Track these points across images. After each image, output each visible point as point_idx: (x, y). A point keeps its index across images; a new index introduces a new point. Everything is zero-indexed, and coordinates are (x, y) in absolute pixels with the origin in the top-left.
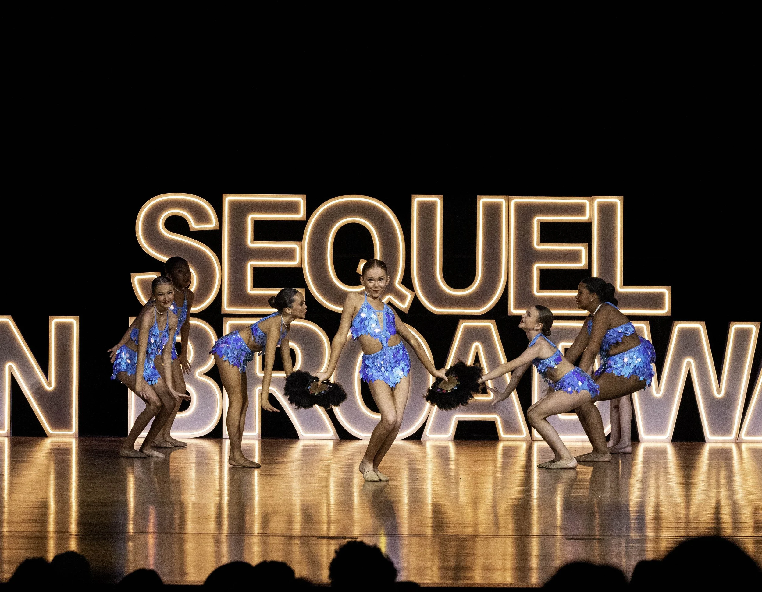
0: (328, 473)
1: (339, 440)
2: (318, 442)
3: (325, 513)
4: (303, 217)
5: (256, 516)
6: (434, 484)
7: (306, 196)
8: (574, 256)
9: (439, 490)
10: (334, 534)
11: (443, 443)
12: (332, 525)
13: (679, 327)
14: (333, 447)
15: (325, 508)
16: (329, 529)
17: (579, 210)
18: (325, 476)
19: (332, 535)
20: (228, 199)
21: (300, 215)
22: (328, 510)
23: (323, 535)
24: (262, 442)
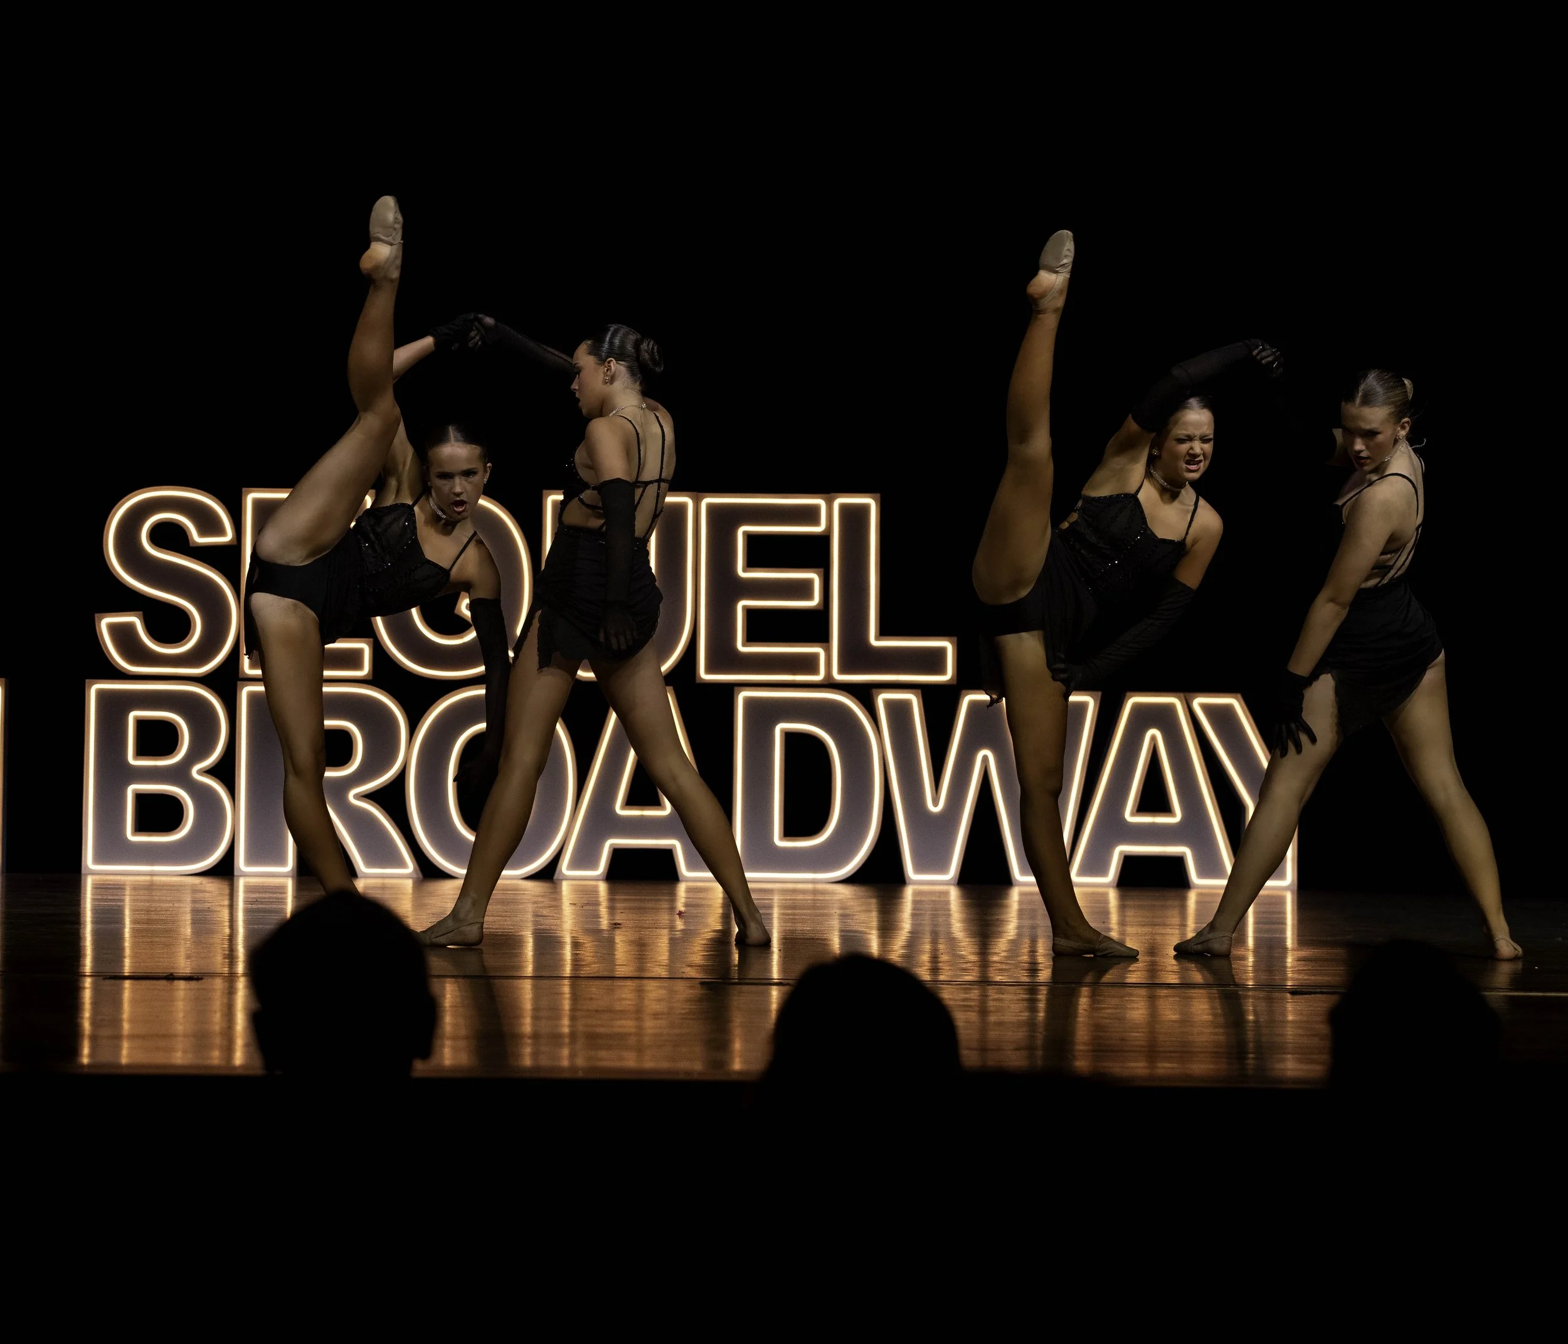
1: (422, 879)
2: (389, 882)
8: (802, 589)
11: (589, 884)
13: (969, 698)
14: (413, 887)
17: (809, 515)
20: (251, 497)
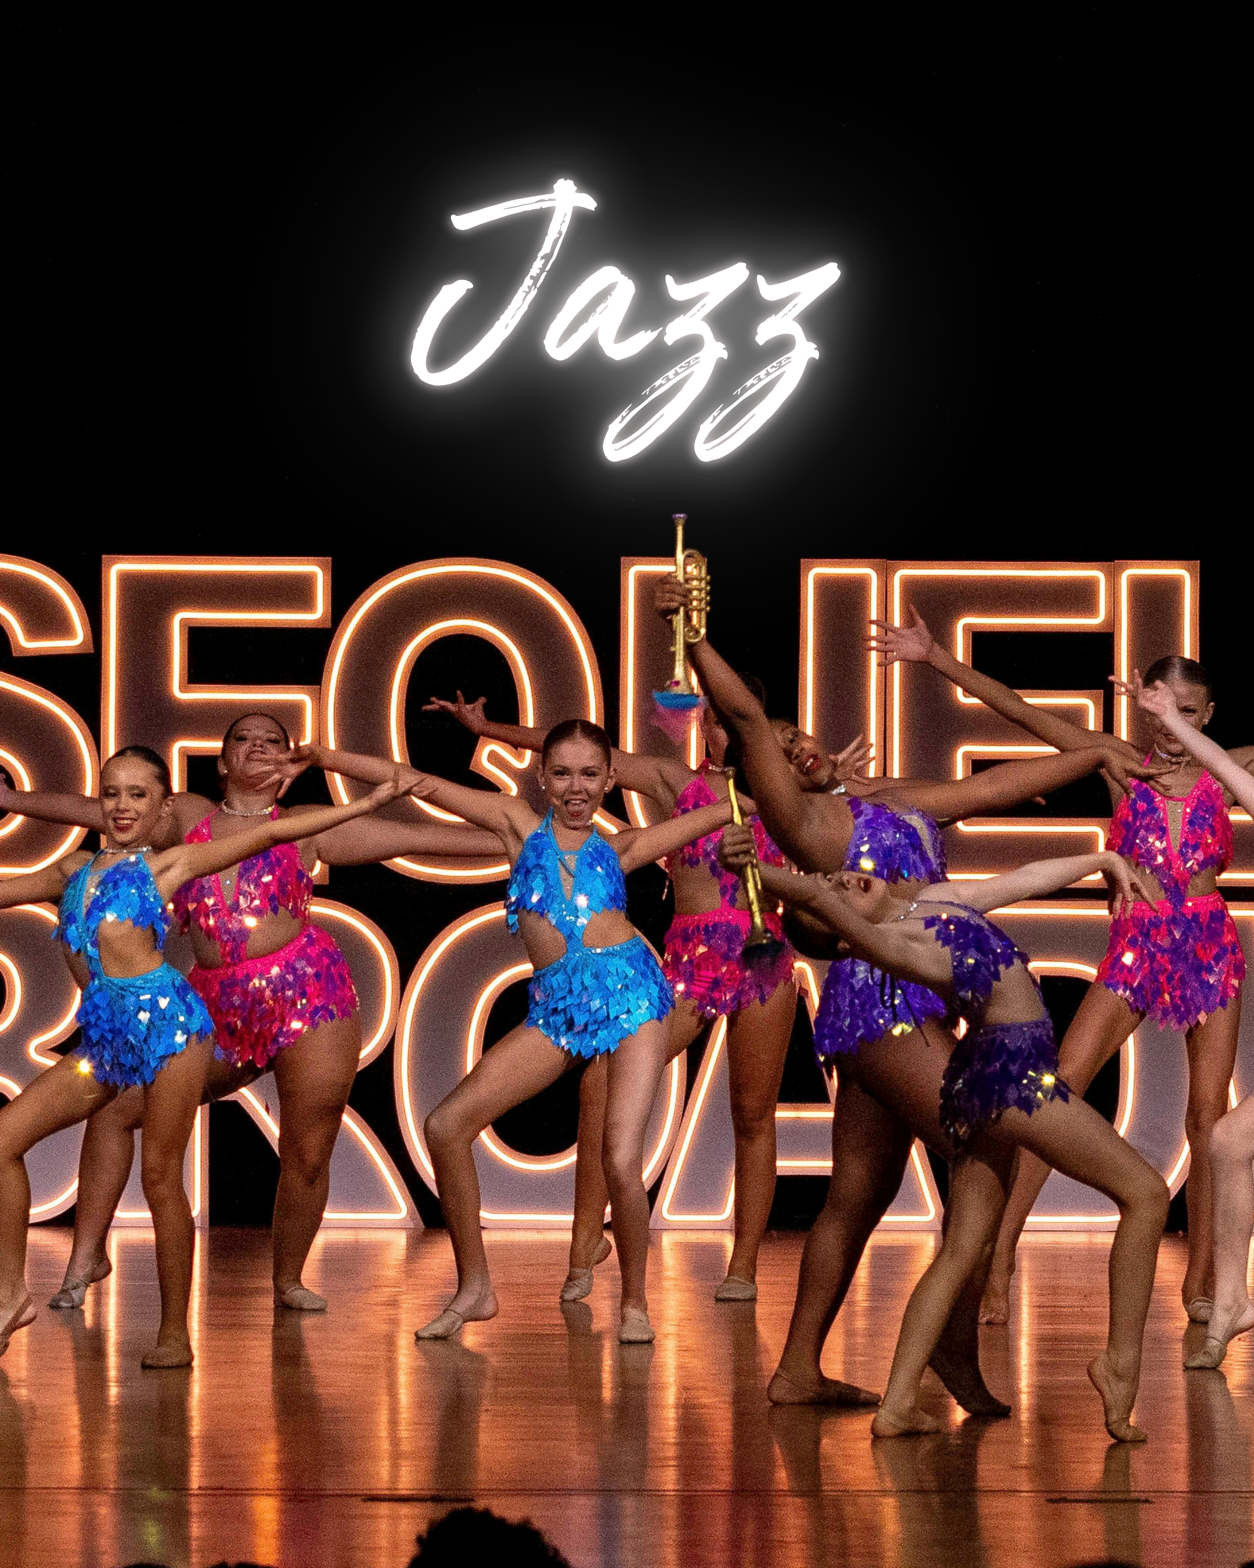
0: (394, 1322)
1: (422, 1230)
2: (365, 1236)
3: (383, 1432)
4: (323, 619)
5: (195, 1441)
6: (682, 1350)
7: (333, 561)
9: (697, 1364)
10: (410, 1490)
11: (708, 1237)
12: (404, 1463)
14: (407, 1249)
15: (383, 1416)
16: (394, 1477)
17: (1078, 597)
18: (384, 1328)
19: (403, 1492)
20: (118, 569)
21: (317, 613)
22: (393, 1422)
23: (379, 1492)
24: (210, 1236)
